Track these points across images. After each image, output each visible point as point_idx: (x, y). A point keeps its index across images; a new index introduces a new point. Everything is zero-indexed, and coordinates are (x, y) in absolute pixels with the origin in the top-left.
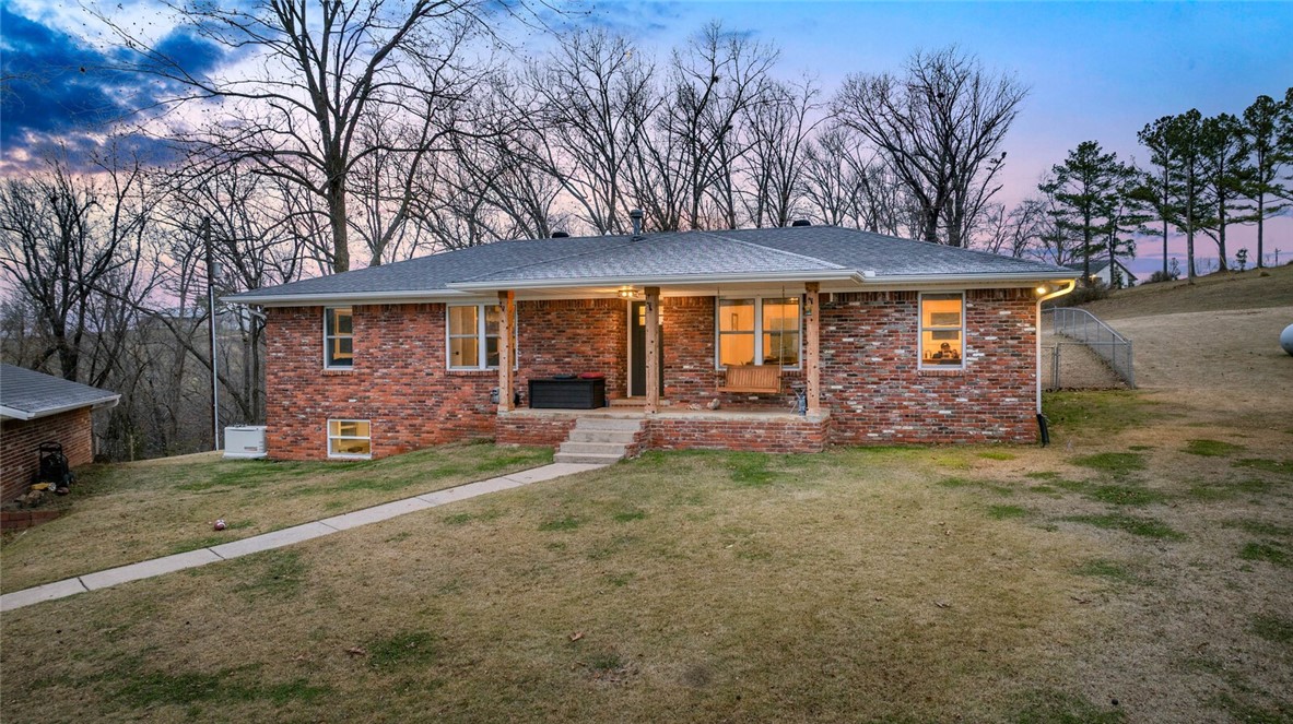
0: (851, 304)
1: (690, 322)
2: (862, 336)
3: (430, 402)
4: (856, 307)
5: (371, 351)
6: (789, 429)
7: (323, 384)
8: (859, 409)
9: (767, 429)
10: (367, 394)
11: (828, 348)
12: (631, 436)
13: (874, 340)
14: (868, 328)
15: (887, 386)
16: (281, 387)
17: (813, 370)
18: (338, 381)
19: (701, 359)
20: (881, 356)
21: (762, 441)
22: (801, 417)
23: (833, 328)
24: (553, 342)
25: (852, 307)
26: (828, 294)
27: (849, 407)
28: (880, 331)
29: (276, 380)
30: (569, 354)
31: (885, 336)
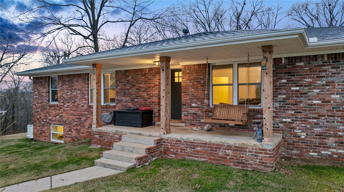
0: (297, 64)
1: (195, 79)
2: (305, 86)
3: (83, 119)
4: (301, 66)
5: (63, 95)
6: (249, 152)
7: (49, 110)
8: (303, 136)
9: (234, 150)
10: (62, 114)
11: (281, 94)
12: (144, 150)
13: (315, 89)
14: (311, 80)
15: (325, 121)
16: (37, 110)
17: (267, 109)
18: (53, 108)
19: (201, 100)
20: (320, 99)
21: (230, 158)
22: (258, 144)
23: (284, 81)
24: (130, 91)
25: (298, 66)
26: (281, 58)
27: (296, 133)
28: (319, 82)
29: (35, 107)
30: (137, 97)
31: (323, 85)
